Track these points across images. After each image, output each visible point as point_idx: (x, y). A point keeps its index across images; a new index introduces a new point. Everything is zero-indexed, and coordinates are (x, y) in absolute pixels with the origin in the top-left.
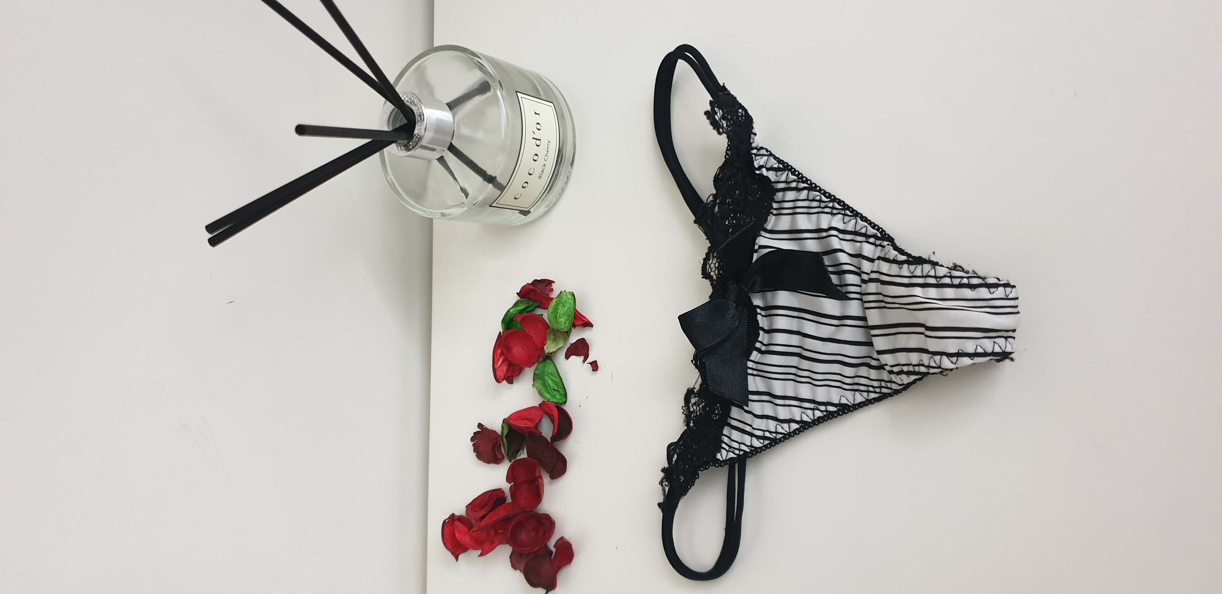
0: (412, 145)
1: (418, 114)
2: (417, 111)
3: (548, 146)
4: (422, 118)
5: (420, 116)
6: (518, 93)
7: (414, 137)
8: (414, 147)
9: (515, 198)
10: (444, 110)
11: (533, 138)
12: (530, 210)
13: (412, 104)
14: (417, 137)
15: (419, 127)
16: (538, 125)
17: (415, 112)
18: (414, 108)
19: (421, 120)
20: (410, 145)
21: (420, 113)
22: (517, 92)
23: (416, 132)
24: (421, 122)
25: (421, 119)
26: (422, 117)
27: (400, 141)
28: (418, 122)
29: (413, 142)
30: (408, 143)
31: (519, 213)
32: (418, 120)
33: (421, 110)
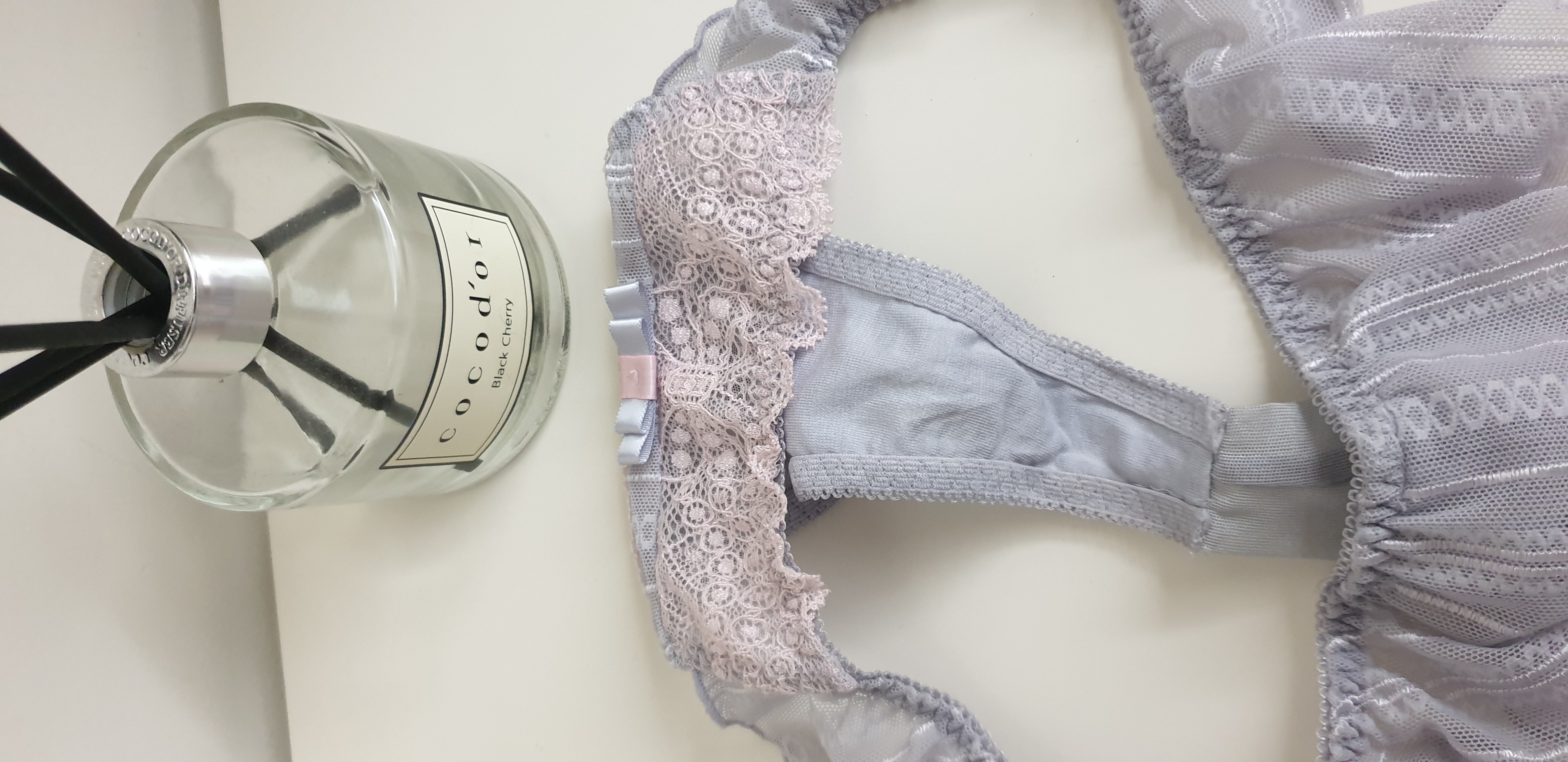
0: (167, 346)
1: (175, 271)
2: (172, 262)
3: (509, 313)
4: (186, 280)
5: (179, 274)
6: (424, 198)
7: (169, 327)
8: (170, 353)
9: (442, 440)
10: (246, 254)
11: (472, 298)
12: (481, 458)
13: (156, 247)
14: (177, 328)
15: (179, 302)
16: (478, 267)
17: (166, 265)
18: (164, 258)
19: (184, 284)
20: (161, 348)
21: (179, 266)
22: (420, 195)
23: (173, 314)
24: (182, 288)
25: (182, 281)
26: (185, 275)
27: (136, 342)
28: (176, 289)
29: (168, 340)
30: (157, 343)
31: (455, 468)
32: (176, 285)
33: (180, 258)
